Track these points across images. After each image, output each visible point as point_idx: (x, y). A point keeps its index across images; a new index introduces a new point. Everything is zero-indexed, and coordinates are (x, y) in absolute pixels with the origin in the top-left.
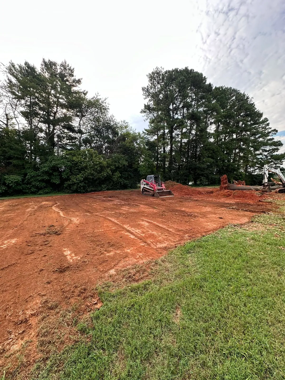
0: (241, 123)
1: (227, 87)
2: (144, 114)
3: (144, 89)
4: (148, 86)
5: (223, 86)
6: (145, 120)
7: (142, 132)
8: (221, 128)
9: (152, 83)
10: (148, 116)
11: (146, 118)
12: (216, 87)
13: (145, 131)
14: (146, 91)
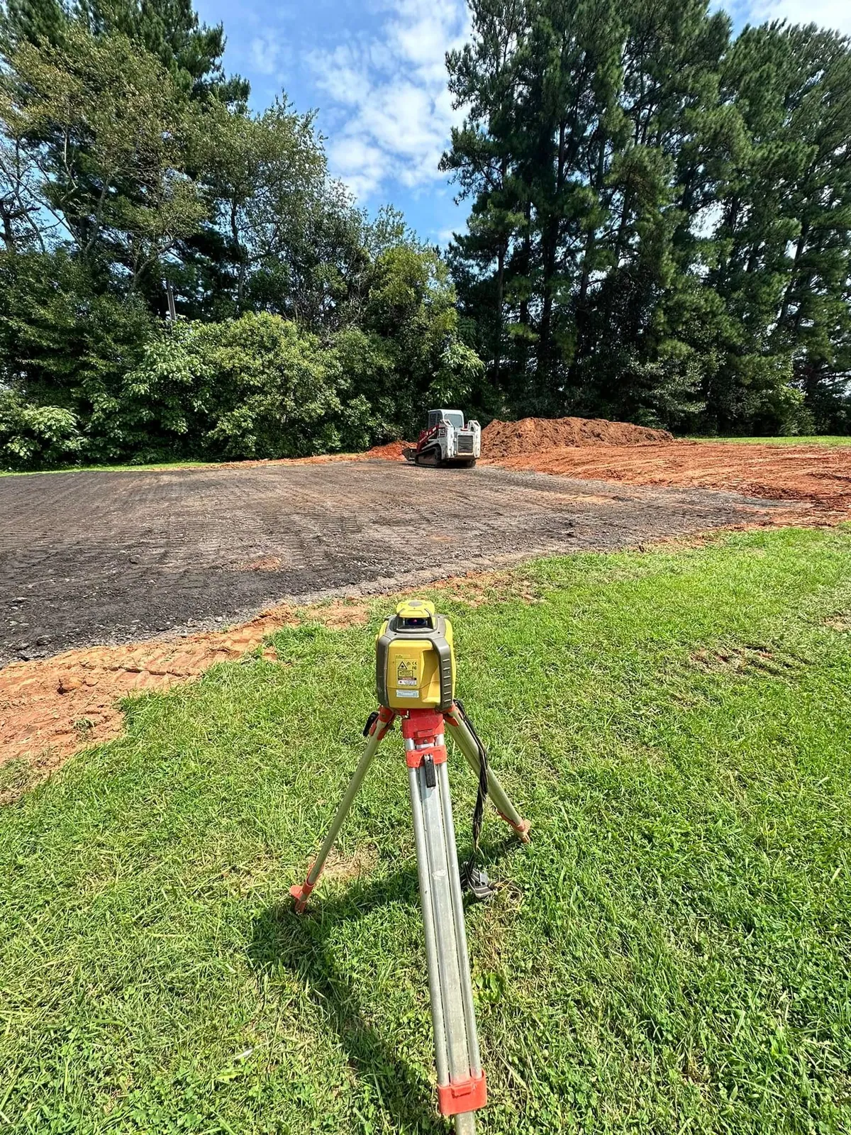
0: (827, 192)
1: (797, 26)
2: (450, 173)
3: (453, 62)
4: (467, 49)
5: (780, 22)
6: (458, 198)
7: (448, 248)
8: (745, 219)
9: (485, 35)
10: (467, 181)
11: (462, 189)
12: (747, 28)
13: (455, 244)
14: (460, 69)
